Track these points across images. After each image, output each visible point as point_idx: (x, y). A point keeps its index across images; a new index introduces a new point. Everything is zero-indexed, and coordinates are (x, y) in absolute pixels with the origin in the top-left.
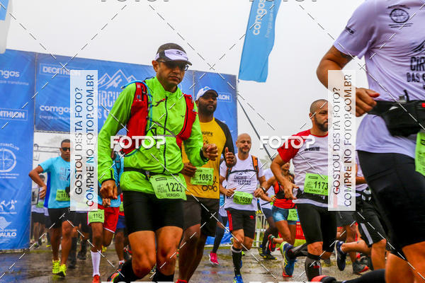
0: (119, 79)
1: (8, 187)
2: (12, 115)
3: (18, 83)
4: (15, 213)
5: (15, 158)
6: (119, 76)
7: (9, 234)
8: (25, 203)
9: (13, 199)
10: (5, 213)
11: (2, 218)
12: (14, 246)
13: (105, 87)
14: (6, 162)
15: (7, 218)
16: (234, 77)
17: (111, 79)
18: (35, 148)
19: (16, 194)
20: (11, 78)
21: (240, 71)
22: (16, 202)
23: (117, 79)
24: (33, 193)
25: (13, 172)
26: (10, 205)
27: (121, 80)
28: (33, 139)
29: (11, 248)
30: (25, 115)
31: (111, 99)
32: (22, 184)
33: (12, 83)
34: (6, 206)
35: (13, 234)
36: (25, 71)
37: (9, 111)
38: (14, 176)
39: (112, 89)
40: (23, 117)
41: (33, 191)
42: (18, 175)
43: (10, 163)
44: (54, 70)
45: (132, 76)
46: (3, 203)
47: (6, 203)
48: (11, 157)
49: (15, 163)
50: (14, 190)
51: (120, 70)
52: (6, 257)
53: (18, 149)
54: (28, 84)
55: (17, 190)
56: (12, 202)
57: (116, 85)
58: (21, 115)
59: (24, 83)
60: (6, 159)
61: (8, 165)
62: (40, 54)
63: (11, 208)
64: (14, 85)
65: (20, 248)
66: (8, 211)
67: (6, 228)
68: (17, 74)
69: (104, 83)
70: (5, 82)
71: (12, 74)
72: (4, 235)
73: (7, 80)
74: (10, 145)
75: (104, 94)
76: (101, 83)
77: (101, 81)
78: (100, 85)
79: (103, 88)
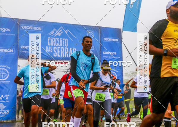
0: (61, 32)
1: (5, 88)
2: (6, 51)
3: (10, 34)
4: (9, 101)
5: (8, 73)
6: (61, 30)
7: (5, 112)
8: (13, 96)
9: (7, 94)
10: (3, 101)
11: (1, 104)
12: (8, 118)
14: (3, 75)
15: (4, 104)
16: (120, 29)
17: (57, 32)
18: (18, 68)
19: (9, 91)
20: (6, 32)
21: (123, 26)
22: (9, 95)
23: (60, 31)
24: (18, 91)
25: (7, 80)
26: (6, 97)
27: (62, 32)
28: (17, 62)
29: (6, 120)
30: (13, 51)
31: (57, 42)
32: (12, 86)
33: (7, 34)
34: (4, 98)
35: (8, 112)
36: (13, 27)
37: (5, 49)
38: (8, 82)
39: (58, 36)
40: (12, 52)
41: (17, 89)
42: (10, 81)
43: (6, 76)
44: (28, 28)
45: (68, 30)
46: (2, 96)
47: (4, 96)
48: (6, 73)
49: (8, 75)
50: (8, 90)
51: (62, 27)
52: (3, 124)
54: (15, 35)
55: (9, 89)
56: (7, 96)
57: (60, 35)
58: (11, 51)
59: (13, 35)
60: (4, 73)
61: (5, 77)
62: (21, 19)
63: (6, 99)
64: (8, 35)
65: (11, 119)
66: (5, 100)
67: (4, 109)
68: (9, 30)
69: (53, 34)
70: (3, 34)
71: (7, 30)
72: (3, 113)
73: (4, 33)
74: (6, 66)
75: (54, 39)
76: (52, 34)
77: (52, 33)
78: (52, 35)
79: (53, 37)
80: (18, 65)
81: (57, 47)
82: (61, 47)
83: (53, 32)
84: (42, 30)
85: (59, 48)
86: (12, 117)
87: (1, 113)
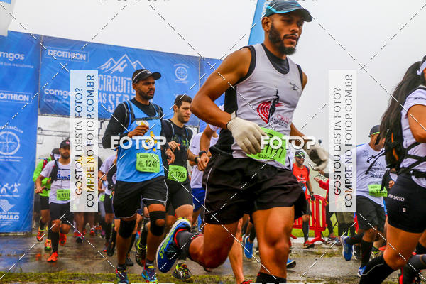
0: (124, 64)
1: (12, 170)
2: (16, 97)
3: (23, 66)
4: (19, 196)
5: (18, 140)
6: (125, 61)
7: (11, 217)
8: (29, 186)
9: (16, 182)
10: (7, 196)
12: (17, 229)
13: (111, 71)
14: (10, 144)
15: (11, 201)
17: (116, 64)
18: (39, 132)
19: (19, 177)
20: (16, 61)
22: (19, 185)
23: (122, 63)
25: (17, 154)
26: (13, 189)
27: (126, 65)
28: (37, 122)
29: (13, 231)
30: (30, 98)
31: (116, 84)
32: (26, 168)
33: (17, 65)
34: (9, 188)
35: (16, 217)
36: (30, 52)
37: (13, 94)
38: (17, 160)
39: (117, 73)
40: (28, 100)
42: (21, 158)
43: (14, 146)
44: (59, 54)
45: (138, 61)
46: (6, 185)
47: (9, 186)
48: (15, 140)
49: (19, 145)
50: (17, 174)
51: (125, 55)
52: (8, 239)
53: (22, 132)
54: (32, 67)
55: (21, 173)
57: (121, 70)
59: (29, 66)
60: (10, 142)
61: (12, 148)
62: (45, 36)
64: (19, 68)
65: (23, 230)
66: (11, 194)
67: (9, 211)
68: (21, 57)
69: (109, 68)
70: (10, 64)
71: (17, 56)
72: (7, 218)
73: (12, 62)
74: (14, 128)
75: (109, 79)
76: (107, 67)
77: (107, 65)
78: (105, 69)
79: (108, 73)
80: (39, 126)
81: (115, 93)
82: (122, 93)
83: (109, 65)
84: (86, 60)
85: (120, 95)
86: (25, 227)
87: (4, 217)
